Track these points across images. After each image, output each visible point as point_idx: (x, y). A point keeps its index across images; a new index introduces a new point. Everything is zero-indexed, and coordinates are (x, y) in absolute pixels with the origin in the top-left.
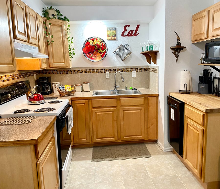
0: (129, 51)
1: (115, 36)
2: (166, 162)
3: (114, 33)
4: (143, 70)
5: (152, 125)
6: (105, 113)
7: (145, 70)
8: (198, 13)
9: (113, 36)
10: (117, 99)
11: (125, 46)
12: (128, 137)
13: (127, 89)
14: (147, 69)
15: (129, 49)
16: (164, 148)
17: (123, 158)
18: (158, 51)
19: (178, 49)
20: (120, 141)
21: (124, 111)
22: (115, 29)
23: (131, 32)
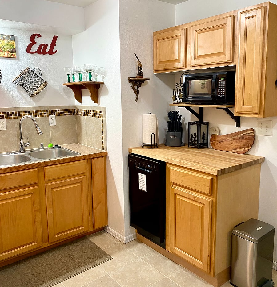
0: (42, 79)
1: (14, 50)
2: (138, 260)
3: (11, 45)
4: (67, 112)
5: (99, 204)
6: (17, 199)
7: (71, 112)
8: (164, 30)
9: (11, 50)
10: (39, 168)
11: (34, 71)
12: (61, 235)
13: (43, 148)
14: (73, 112)
15: (41, 77)
16: (124, 238)
17: (67, 275)
18: (103, 83)
19: (137, 81)
20: (46, 245)
21: (52, 188)
22: (13, 38)
23: (43, 46)
